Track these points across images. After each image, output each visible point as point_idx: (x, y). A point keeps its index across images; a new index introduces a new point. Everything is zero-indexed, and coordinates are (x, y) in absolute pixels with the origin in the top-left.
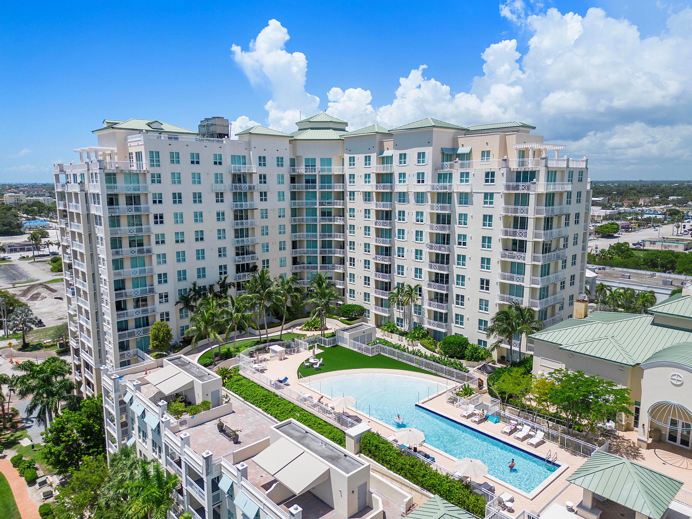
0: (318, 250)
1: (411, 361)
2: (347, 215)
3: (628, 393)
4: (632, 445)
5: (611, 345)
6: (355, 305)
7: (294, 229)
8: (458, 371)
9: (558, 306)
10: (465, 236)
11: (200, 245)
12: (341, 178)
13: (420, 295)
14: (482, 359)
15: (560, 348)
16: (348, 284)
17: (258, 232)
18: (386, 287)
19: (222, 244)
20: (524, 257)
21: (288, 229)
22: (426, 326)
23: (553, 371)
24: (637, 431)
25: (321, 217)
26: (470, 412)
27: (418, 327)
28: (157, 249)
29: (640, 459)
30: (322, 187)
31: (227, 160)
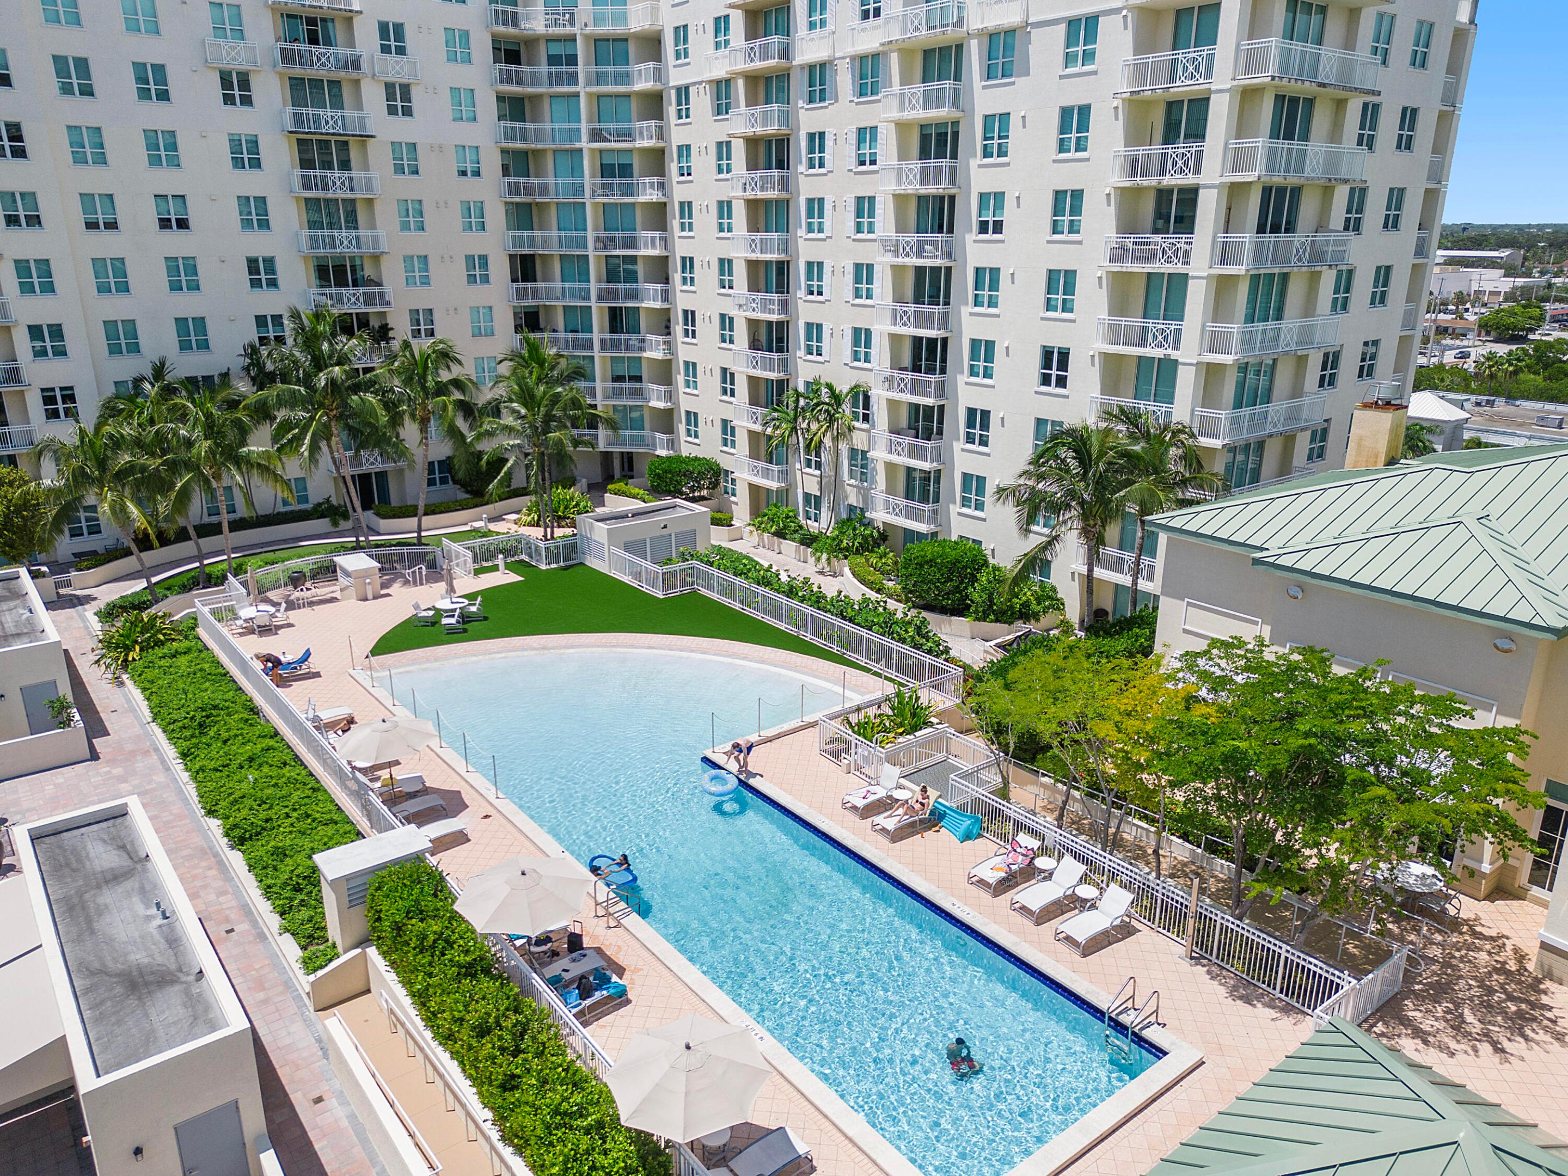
0: (593, 287)
1: (775, 612)
2: (673, 168)
3: (1522, 750)
4: (1512, 966)
5: (1473, 546)
6: (696, 459)
7: (517, 216)
8: (906, 649)
9: (1303, 444)
10: (999, 197)
13: (866, 418)
14: (1025, 614)
15: (1256, 562)
16: (681, 396)
17: (388, 215)
18: (776, 394)
20: (1187, 254)
21: (496, 216)
22: (880, 516)
23: (1202, 645)
24: (1544, 904)
25: (599, 180)
26: (881, 793)
27: (856, 517)
29: (1542, 1036)
30: (599, 79)
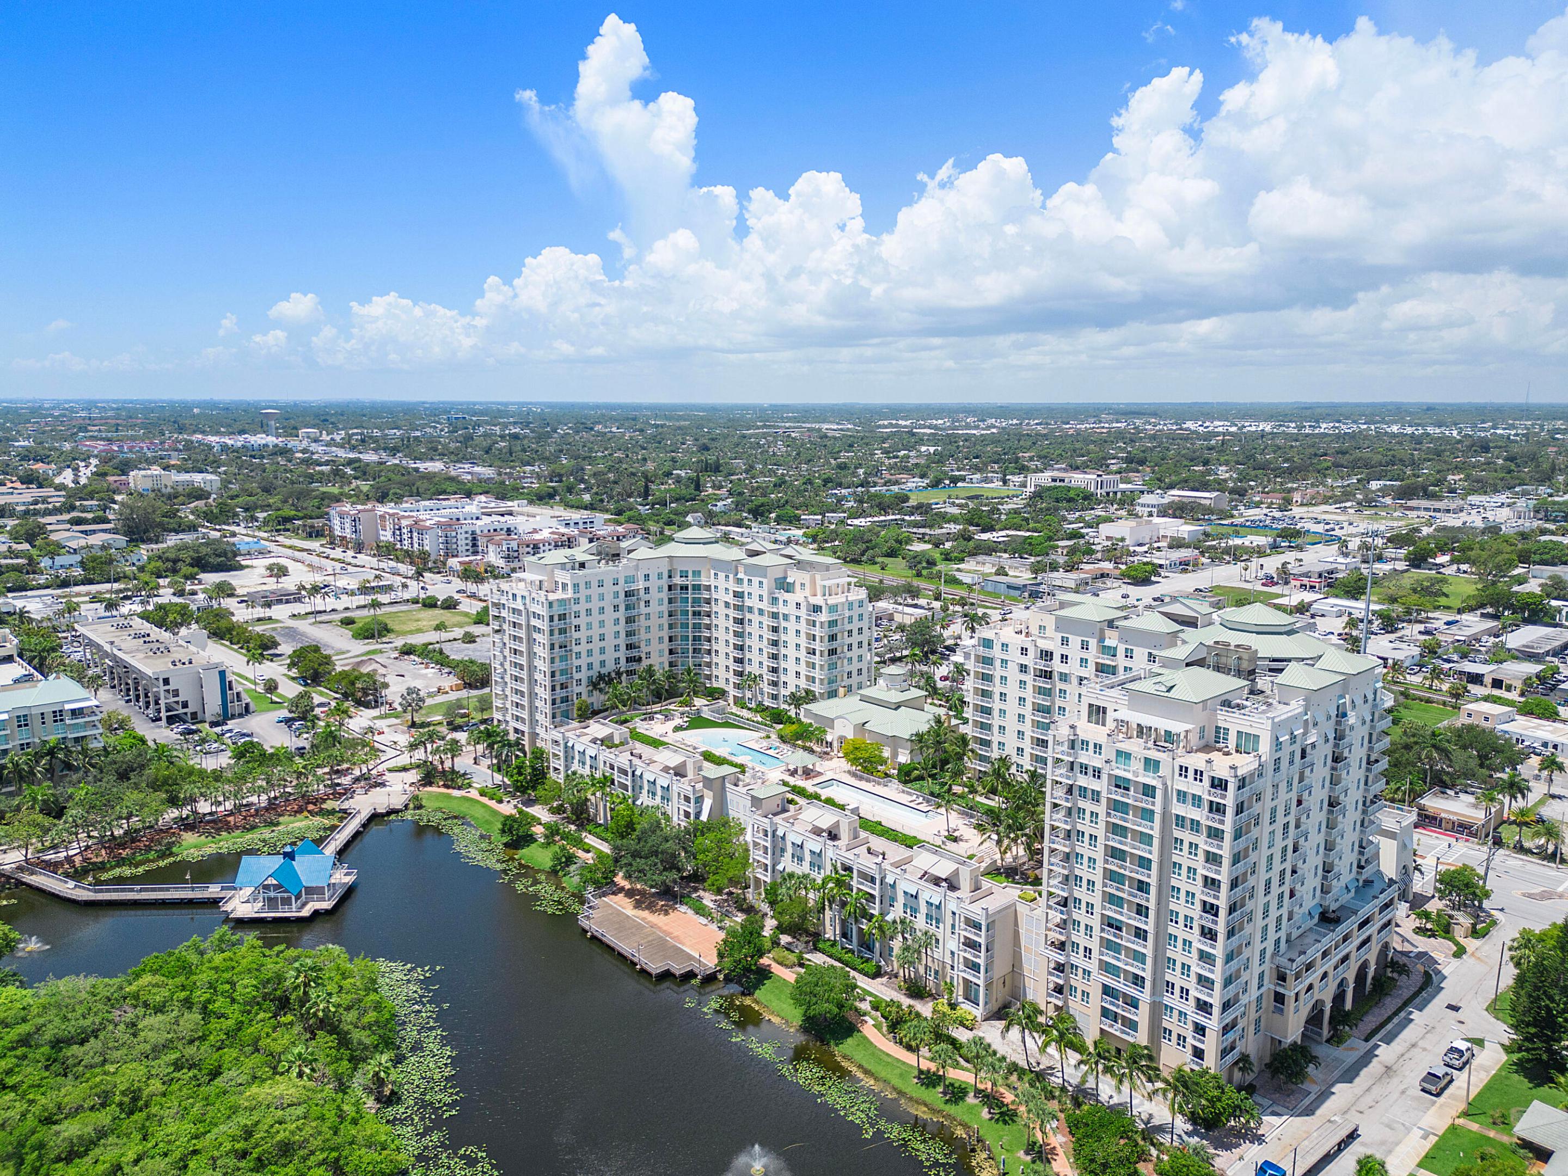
0: (690, 643)
6: (718, 688)
7: (671, 627)
11: (602, 644)
12: (708, 588)
13: (762, 681)
16: (713, 671)
17: (643, 631)
18: (740, 674)
19: (617, 642)
21: (666, 626)
22: (766, 703)
25: (692, 617)
27: (760, 704)
28: (576, 649)
30: (693, 594)
31: (621, 582)
